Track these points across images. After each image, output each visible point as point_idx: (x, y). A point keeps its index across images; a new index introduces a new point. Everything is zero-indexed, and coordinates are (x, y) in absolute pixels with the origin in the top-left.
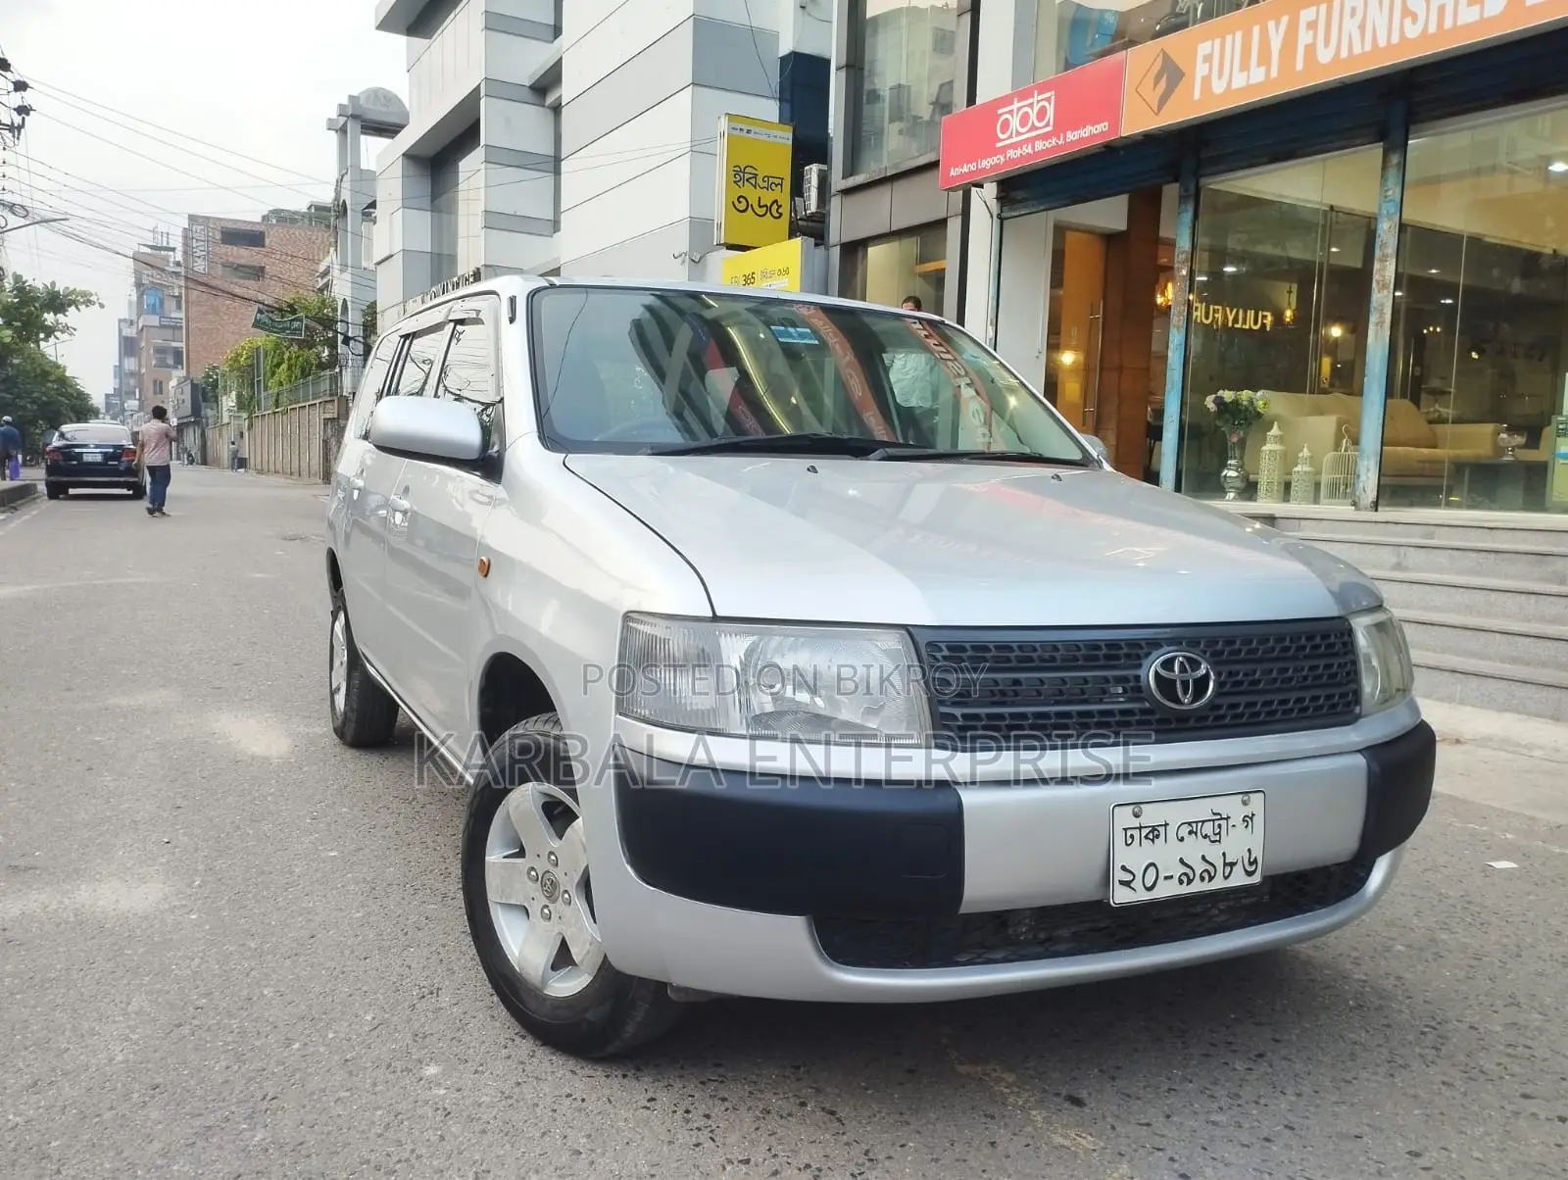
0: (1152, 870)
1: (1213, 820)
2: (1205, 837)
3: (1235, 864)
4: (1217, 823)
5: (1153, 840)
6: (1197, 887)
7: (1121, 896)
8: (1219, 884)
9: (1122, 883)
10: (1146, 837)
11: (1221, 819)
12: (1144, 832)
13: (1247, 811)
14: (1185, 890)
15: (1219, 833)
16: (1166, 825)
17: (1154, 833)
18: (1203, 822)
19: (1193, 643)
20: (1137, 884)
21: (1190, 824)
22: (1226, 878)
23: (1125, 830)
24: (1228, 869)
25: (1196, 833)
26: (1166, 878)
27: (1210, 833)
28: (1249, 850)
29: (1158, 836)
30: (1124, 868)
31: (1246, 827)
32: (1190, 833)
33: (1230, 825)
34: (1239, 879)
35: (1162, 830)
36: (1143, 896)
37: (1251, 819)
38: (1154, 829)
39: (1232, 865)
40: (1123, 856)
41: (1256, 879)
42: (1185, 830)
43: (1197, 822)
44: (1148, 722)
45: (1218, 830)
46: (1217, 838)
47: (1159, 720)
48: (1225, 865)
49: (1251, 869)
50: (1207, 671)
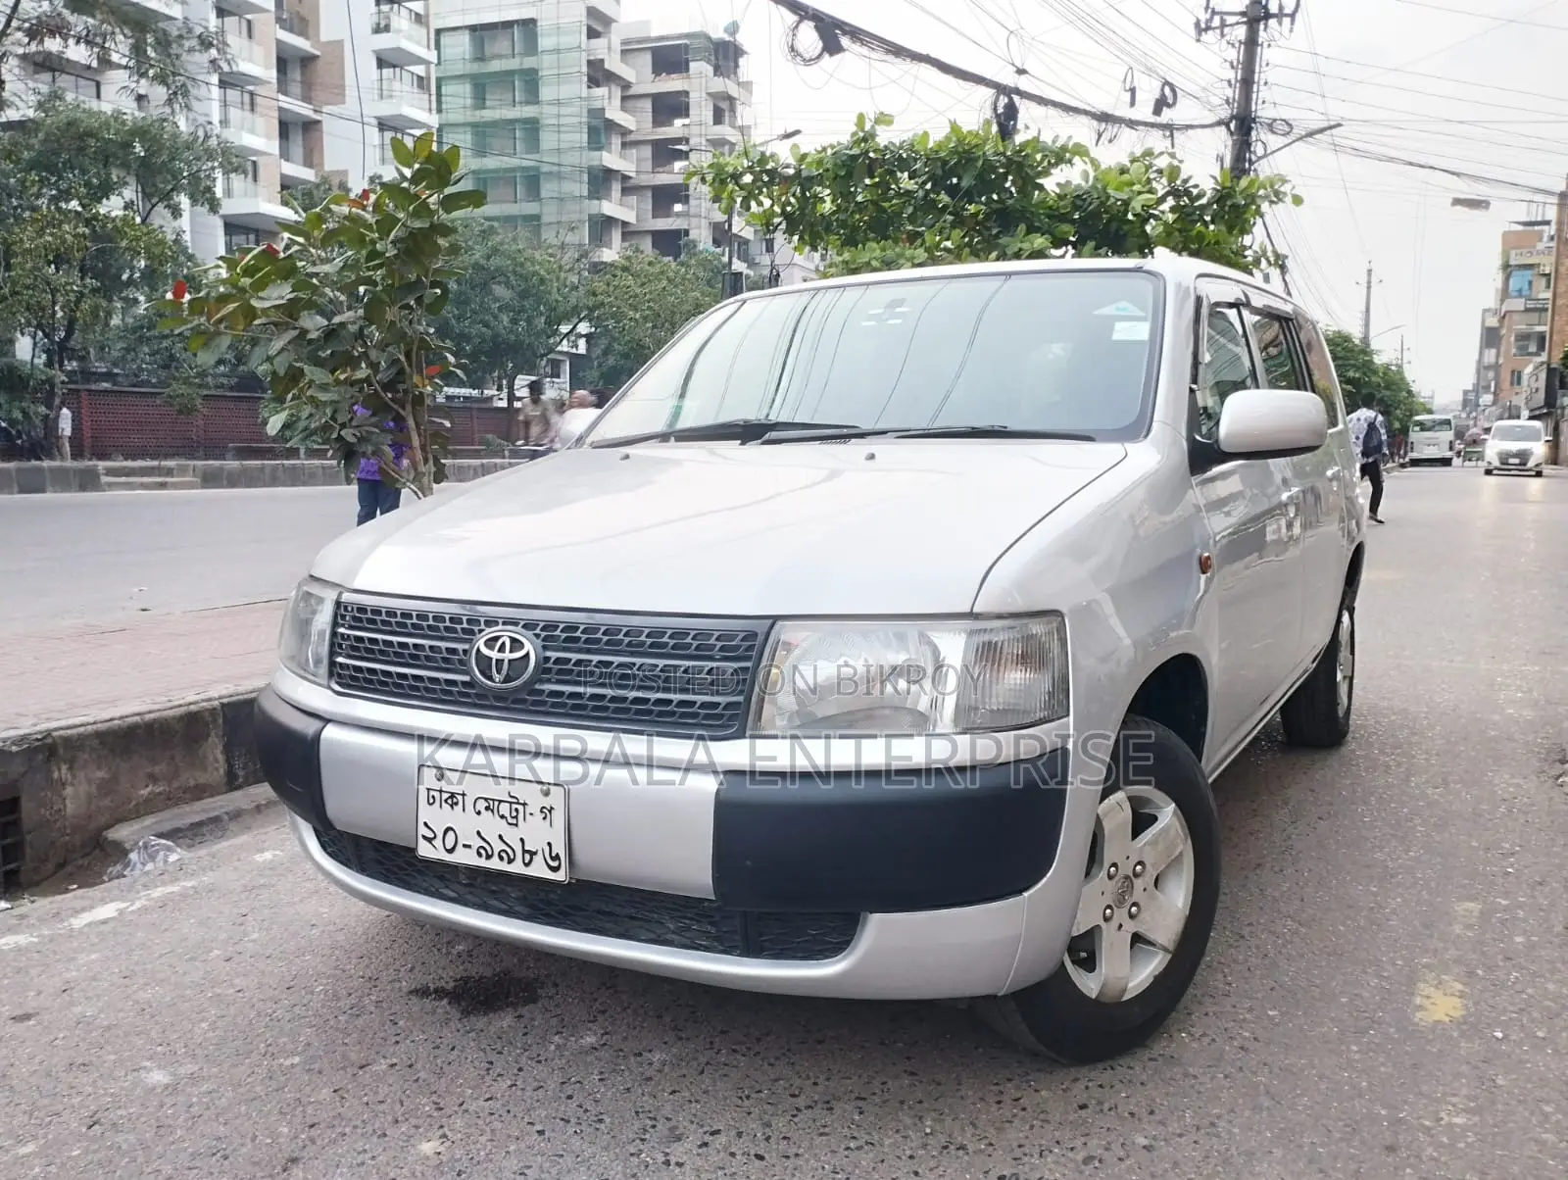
0: (451, 833)
1: (511, 803)
2: (502, 817)
3: (535, 853)
4: (514, 806)
5: (452, 806)
6: (495, 864)
7: (425, 850)
8: (517, 868)
9: (424, 837)
10: (446, 801)
11: (518, 803)
12: (445, 796)
13: (547, 802)
14: (482, 863)
15: (516, 817)
16: (463, 795)
17: (452, 800)
18: (500, 801)
19: (529, 626)
20: (438, 842)
21: (486, 799)
22: (527, 865)
23: (428, 789)
24: (527, 857)
25: (492, 811)
26: (465, 846)
27: (507, 815)
28: (549, 844)
29: (456, 804)
30: (426, 824)
31: (544, 818)
32: (487, 808)
33: (527, 812)
34: (539, 870)
35: (460, 798)
36: (442, 855)
37: (550, 811)
38: (453, 795)
39: (533, 854)
40: (426, 813)
41: (560, 876)
42: (481, 805)
43: (493, 800)
44: (467, 695)
45: (514, 814)
46: (514, 821)
47: (477, 695)
48: (525, 851)
49: (555, 864)
50: (528, 654)
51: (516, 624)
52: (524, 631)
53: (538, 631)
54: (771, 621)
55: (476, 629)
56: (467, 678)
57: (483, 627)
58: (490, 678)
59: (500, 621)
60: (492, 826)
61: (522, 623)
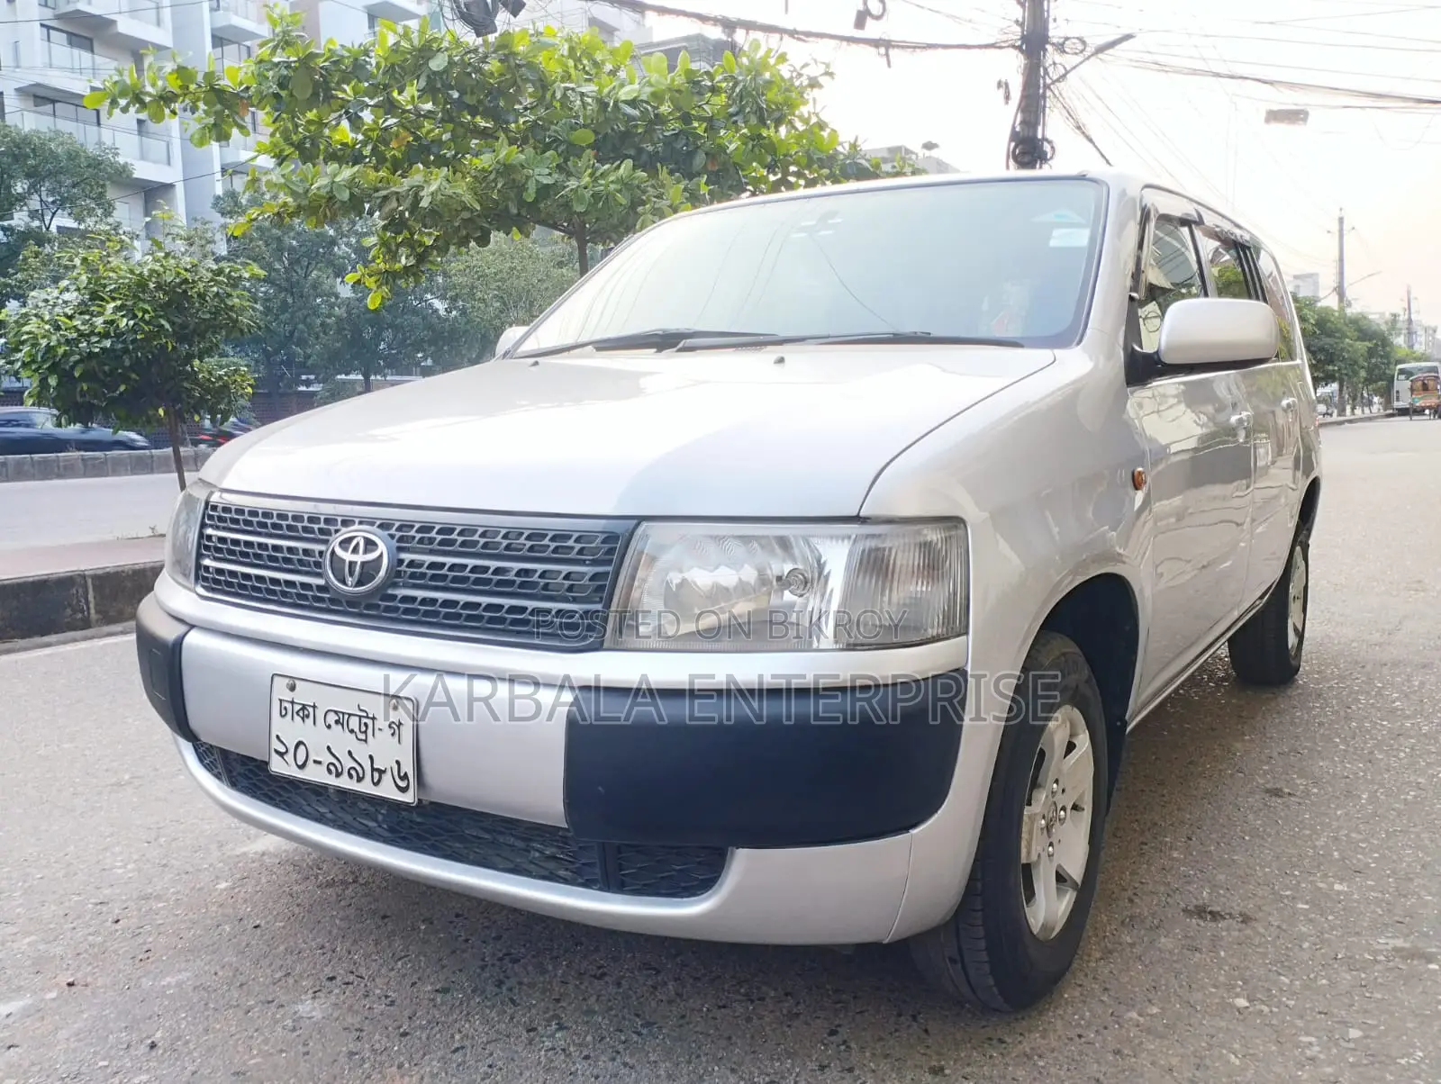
0: (302, 748)
1: (360, 717)
2: (352, 731)
3: (384, 772)
4: (364, 720)
5: (303, 719)
6: (345, 783)
7: (277, 765)
8: (366, 787)
9: (276, 751)
10: (297, 713)
11: (367, 717)
12: (297, 707)
13: (394, 717)
14: (331, 780)
15: (365, 732)
16: (314, 707)
17: (304, 712)
18: (350, 715)
20: (289, 757)
21: (336, 712)
22: (376, 784)
23: (281, 700)
24: (376, 775)
25: (342, 725)
26: (315, 762)
27: (357, 729)
28: (398, 762)
29: (308, 716)
30: (278, 737)
31: (393, 734)
32: (337, 722)
33: (376, 727)
34: (387, 790)
35: (311, 710)
36: (294, 772)
37: (399, 727)
38: (304, 707)
39: (381, 772)
40: (279, 726)
41: (409, 798)
42: (332, 718)
43: (343, 713)
44: (321, 600)
45: (363, 729)
46: (363, 737)
47: (332, 601)
48: (373, 769)
49: (403, 784)
50: (381, 555)
51: (372, 524)
52: (379, 531)
53: (393, 531)
54: (635, 522)
55: (332, 528)
56: (321, 582)
57: (339, 527)
58: (344, 583)
59: (357, 520)
60: (343, 742)
61: (378, 522)
